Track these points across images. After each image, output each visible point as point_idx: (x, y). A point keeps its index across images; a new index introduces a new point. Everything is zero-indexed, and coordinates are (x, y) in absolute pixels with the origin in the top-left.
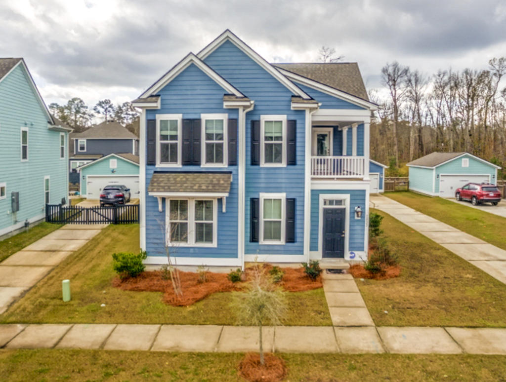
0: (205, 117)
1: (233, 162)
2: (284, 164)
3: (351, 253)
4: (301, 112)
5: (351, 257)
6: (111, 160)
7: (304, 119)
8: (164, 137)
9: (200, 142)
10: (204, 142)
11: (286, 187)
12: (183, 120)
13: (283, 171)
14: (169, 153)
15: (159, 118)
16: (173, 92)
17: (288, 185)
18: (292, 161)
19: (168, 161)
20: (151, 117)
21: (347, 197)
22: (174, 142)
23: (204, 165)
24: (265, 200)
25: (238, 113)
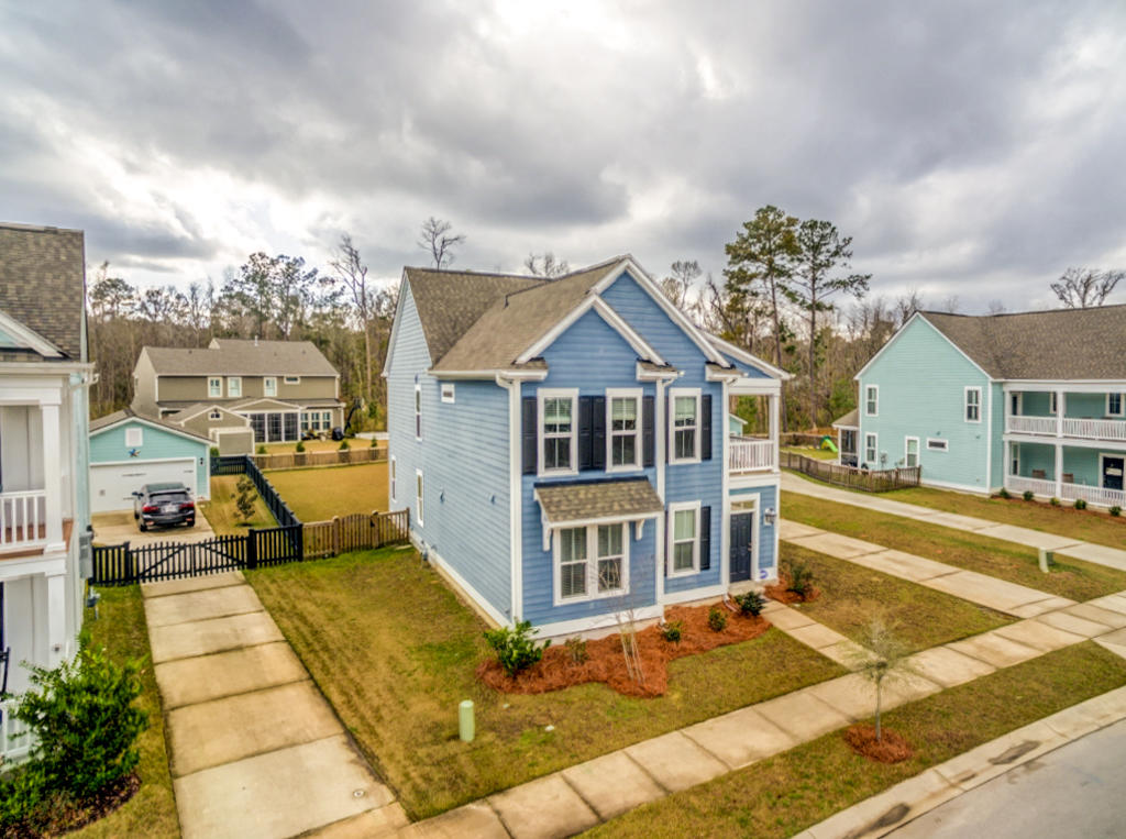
0: (612, 393)
1: (649, 462)
2: (697, 459)
3: (762, 572)
4: (717, 384)
5: (763, 577)
6: (128, 431)
7: (721, 394)
8: (550, 428)
9: (605, 435)
10: (610, 433)
11: (700, 493)
12: (581, 398)
13: (697, 469)
14: (557, 452)
15: (543, 395)
16: (564, 353)
17: (702, 489)
18: (707, 455)
19: (554, 466)
20: (529, 393)
21: (756, 497)
22: (564, 435)
23: (612, 469)
24: (676, 513)
25: (655, 389)
